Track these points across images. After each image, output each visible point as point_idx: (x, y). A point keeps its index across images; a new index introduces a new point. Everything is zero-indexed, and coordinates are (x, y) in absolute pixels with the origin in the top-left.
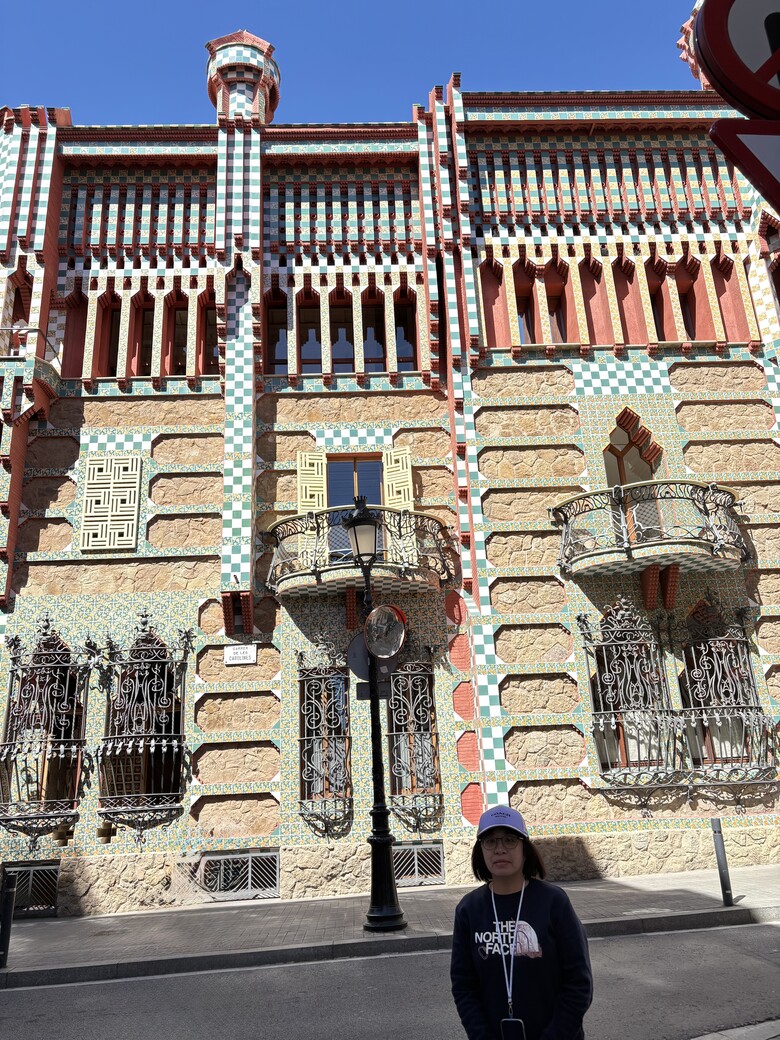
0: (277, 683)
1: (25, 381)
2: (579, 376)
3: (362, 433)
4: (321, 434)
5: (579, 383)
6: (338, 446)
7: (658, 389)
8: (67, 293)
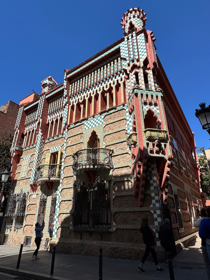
0: (37, 202)
1: (14, 150)
2: (86, 125)
3: (57, 147)
4: (51, 149)
6: (53, 151)
7: (101, 123)
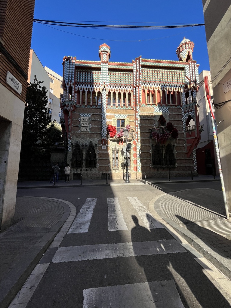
0: (109, 152)
2: (155, 109)
3: (122, 116)
4: (116, 115)
5: (155, 110)
6: (118, 118)
7: (166, 112)
8: (77, 90)
